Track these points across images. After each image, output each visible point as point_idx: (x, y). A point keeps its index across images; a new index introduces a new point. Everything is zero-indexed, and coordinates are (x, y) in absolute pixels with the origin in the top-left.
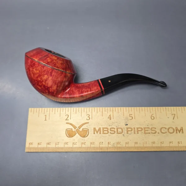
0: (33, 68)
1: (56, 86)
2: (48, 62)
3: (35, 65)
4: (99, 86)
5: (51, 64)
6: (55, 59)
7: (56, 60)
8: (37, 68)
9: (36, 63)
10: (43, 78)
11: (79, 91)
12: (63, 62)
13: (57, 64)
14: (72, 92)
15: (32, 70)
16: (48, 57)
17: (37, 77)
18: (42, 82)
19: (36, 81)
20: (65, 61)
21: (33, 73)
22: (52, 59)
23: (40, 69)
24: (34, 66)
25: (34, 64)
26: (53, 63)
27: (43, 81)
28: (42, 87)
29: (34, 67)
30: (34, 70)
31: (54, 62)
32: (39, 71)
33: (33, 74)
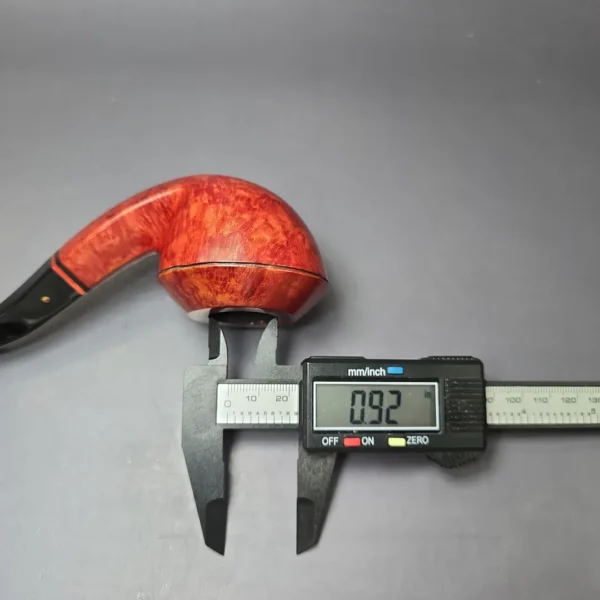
0: (273, 242)
1: (192, 216)
2: (232, 276)
3: (268, 253)
4: (73, 271)
5: (222, 274)
6: (220, 296)
7: (217, 293)
8: (260, 246)
9: (270, 259)
10: (233, 222)
11: (129, 231)
12: (196, 296)
13: (206, 281)
14: (150, 221)
15: (276, 234)
16: (242, 292)
17: (253, 220)
18: (235, 211)
19: (255, 209)
20: (195, 303)
21: (272, 228)
22: (227, 291)
23: (250, 246)
24: (273, 250)
25: (274, 255)
26: (217, 278)
27: (233, 214)
28: (232, 198)
29: (272, 246)
30: (268, 238)
31: (217, 283)
32: (251, 240)
33: (270, 226)
